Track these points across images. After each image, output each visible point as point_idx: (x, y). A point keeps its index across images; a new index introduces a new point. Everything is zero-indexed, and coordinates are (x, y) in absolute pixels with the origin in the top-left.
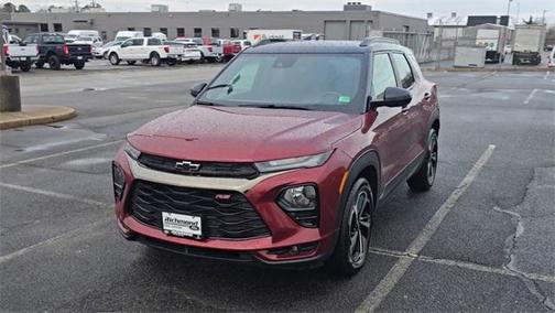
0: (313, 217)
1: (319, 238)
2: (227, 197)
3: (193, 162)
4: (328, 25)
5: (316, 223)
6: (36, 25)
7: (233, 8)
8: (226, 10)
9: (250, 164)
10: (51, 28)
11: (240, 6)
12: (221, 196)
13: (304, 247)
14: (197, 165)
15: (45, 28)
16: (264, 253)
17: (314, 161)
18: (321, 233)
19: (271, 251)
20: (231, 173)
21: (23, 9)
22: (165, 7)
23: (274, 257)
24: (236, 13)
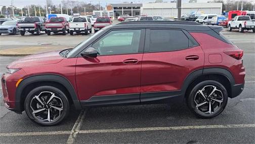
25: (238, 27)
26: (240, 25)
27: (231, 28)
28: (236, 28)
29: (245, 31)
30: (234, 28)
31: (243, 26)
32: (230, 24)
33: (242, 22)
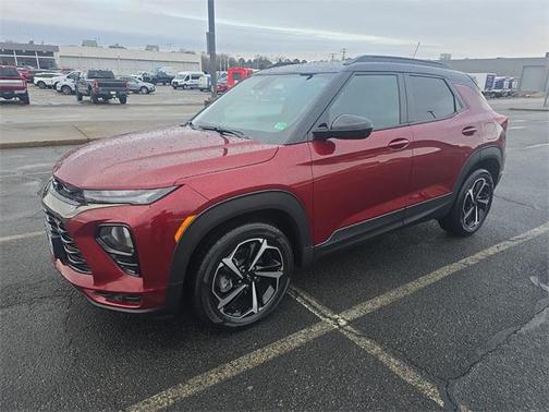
0: (136, 264)
1: (142, 291)
4: (526, 70)
7: (444, 57)
8: (438, 59)
9: (82, 191)
16: (89, 293)
18: (144, 285)
19: (98, 292)
24: (445, 61)
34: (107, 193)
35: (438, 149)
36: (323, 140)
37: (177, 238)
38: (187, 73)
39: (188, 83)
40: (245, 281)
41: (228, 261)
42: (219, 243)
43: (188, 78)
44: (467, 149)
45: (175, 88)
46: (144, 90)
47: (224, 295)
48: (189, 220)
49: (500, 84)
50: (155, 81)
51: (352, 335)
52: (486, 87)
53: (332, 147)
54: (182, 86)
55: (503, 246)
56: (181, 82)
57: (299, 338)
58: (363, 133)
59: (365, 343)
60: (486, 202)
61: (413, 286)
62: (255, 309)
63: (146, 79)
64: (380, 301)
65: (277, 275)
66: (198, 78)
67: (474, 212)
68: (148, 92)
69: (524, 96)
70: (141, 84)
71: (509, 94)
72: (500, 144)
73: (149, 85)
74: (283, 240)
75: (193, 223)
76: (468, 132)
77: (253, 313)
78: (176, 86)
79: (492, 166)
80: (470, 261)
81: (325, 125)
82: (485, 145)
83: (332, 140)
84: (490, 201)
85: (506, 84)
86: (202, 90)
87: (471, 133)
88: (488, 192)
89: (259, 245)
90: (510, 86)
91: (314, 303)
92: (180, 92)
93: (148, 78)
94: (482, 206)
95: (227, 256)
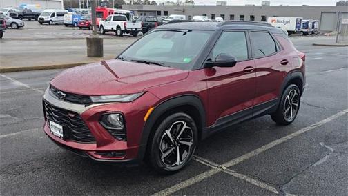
0: (123, 134)
1: (126, 148)
2: (73, 115)
3: (64, 92)
4: (324, 15)
5: (125, 138)
6: (155, 12)
7: (264, 4)
8: (260, 5)
9: (88, 97)
10: (162, 13)
11: (269, 2)
12: (70, 115)
13: (118, 153)
14: (65, 94)
15: (159, 13)
16: (92, 153)
17: (127, 99)
18: (128, 145)
19: (98, 152)
20: (79, 101)
21: (154, 3)
22: (225, 3)
23: (99, 156)
24: (266, 7)
25: (115, 29)
26: (118, 27)
27: (105, 31)
28: (112, 30)
29: (123, 34)
30: (109, 30)
31: (123, 28)
32: (102, 25)
33: (120, 23)
34: (103, 97)
35: (269, 73)
36: (210, 67)
37: (146, 119)
38: (52, 11)
39: (53, 19)
40: (174, 145)
41: (168, 132)
42: (165, 121)
43: (53, 15)
44: (284, 72)
45: (41, 23)
46: (14, 26)
47: (165, 152)
48: (152, 109)
49: (306, 25)
50: (21, 17)
51: (231, 172)
52: (296, 27)
53: (214, 71)
54: (48, 22)
55: (306, 129)
56: (47, 18)
57: (204, 176)
58: (232, 64)
59: (237, 175)
60: (297, 105)
61: (259, 151)
62: (178, 163)
63: (13, 15)
64: (242, 158)
65: (190, 144)
66: (63, 15)
67: (290, 109)
68: (18, 27)
69: (323, 35)
70: (12, 20)
71: (313, 33)
72: (302, 69)
73: (19, 22)
74: (193, 124)
75: (153, 111)
76: (284, 63)
77: (177, 165)
78: (42, 22)
79: (298, 82)
80: (289, 137)
81: (210, 59)
82: (293, 70)
83: (215, 68)
84: (299, 104)
85: (310, 25)
86: (67, 25)
87: (285, 64)
88: (297, 99)
89: (182, 125)
90: (313, 27)
91: (207, 161)
92: (46, 27)
93: (14, 14)
94: (294, 107)
95: (168, 129)
